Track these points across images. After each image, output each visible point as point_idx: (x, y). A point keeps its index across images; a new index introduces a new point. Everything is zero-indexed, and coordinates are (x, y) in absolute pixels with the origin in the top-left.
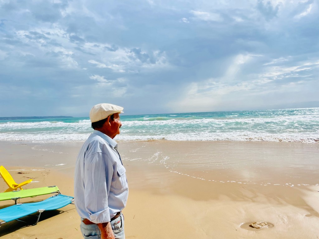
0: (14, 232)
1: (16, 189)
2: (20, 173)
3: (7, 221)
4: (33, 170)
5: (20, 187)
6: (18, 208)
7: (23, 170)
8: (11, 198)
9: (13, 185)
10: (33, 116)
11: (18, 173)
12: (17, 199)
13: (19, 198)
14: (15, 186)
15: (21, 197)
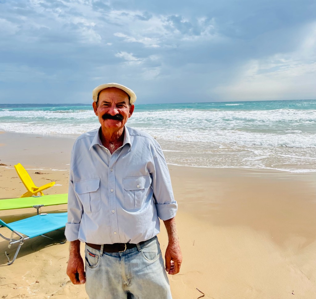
0: (38, 252)
1: (36, 194)
2: (38, 173)
3: (31, 236)
4: (53, 170)
5: (40, 192)
6: (43, 219)
7: (41, 170)
8: (32, 205)
9: (32, 188)
10: (46, 103)
11: (36, 173)
12: (40, 207)
13: (42, 206)
14: (35, 190)
15: (44, 205)
